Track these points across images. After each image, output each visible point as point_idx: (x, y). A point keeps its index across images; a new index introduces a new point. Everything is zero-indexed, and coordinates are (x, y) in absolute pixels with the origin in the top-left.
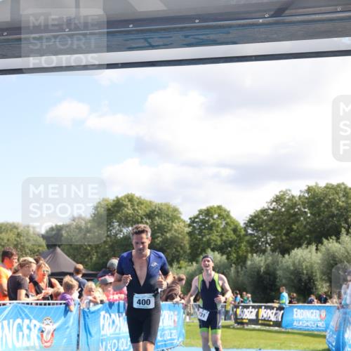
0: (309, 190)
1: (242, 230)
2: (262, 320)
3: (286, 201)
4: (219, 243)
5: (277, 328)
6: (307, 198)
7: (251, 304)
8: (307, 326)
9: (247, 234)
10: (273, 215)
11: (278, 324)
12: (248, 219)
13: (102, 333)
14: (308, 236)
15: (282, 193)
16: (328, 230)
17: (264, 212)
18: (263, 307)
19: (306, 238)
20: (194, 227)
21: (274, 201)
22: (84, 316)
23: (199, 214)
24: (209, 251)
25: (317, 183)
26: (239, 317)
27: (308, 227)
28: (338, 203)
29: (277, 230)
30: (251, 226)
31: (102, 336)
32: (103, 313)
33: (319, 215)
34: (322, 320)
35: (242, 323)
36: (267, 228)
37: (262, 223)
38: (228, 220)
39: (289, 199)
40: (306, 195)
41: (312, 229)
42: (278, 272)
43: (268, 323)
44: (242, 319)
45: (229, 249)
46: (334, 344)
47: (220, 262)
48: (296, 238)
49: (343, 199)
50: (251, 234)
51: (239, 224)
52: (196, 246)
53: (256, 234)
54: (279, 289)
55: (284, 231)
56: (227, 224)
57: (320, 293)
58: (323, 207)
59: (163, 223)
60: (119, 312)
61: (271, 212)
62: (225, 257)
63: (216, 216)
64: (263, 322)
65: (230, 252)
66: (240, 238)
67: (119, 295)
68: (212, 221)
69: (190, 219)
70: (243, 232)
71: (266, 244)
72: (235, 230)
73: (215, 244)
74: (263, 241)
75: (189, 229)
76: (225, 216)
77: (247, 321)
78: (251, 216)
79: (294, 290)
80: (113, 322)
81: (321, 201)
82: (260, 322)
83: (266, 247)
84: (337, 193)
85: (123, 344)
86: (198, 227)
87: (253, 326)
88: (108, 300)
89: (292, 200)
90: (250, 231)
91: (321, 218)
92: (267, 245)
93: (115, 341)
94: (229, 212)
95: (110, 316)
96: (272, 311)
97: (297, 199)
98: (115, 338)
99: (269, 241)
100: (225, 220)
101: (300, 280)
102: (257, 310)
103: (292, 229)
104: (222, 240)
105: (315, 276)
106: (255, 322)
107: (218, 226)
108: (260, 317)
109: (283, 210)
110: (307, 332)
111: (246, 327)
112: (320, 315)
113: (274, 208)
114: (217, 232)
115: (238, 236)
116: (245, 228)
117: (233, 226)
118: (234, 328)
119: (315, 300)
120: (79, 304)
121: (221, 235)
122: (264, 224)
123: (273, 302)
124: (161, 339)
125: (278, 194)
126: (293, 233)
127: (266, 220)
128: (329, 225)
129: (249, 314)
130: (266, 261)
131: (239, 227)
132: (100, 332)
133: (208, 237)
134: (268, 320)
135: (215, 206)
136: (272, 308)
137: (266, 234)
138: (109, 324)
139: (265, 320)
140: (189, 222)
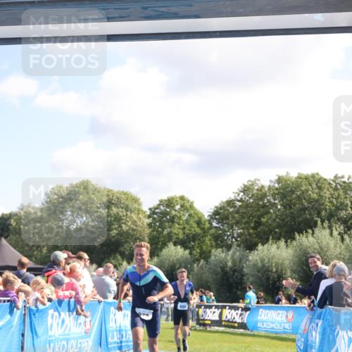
0: (279, 180)
1: (207, 223)
2: (225, 321)
3: (255, 191)
4: (181, 236)
5: (242, 330)
6: (277, 189)
7: (215, 303)
8: (273, 328)
9: (211, 227)
10: (240, 206)
11: (243, 326)
12: (213, 211)
13: (50, 333)
14: (277, 230)
15: (250, 183)
16: (299, 224)
17: (230, 203)
18: (227, 308)
19: (276, 232)
20: (154, 218)
21: (241, 191)
22: (30, 314)
23: (160, 205)
24: (171, 245)
25: (288, 173)
26: (201, 318)
27: (278, 220)
28: (310, 195)
29: (245, 223)
30: (216, 219)
31: (50, 337)
32: (51, 312)
33: (290, 208)
34: (289, 321)
35: (205, 325)
36: (234, 221)
37: (228, 215)
38: (192, 212)
39: (257, 190)
40: (276, 185)
41: (281, 222)
42: (245, 270)
43: (233, 324)
44: (204, 320)
45: (192, 243)
46: (302, 348)
47: (182, 257)
48: (265, 233)
49: (317, 191)
50: (216, 227)
51: (204, 216)
52: (156, 240)
53: (221, 227)
54: (245, 288)
55: (252, 225)
56: (190, 215)
57: (290, 293)
58: (295, 198)
59: (121, 214)
60: (69, 311)
61: (238, 203)
62: (187, 252)
63: (178, 207)
64: (226, 323)
65: (193, 247)
66: (205, 231)
67: (70, 291)
68: (174, 213)
69: (150, 209)
70: (207, 225)
71: (232, 238)
72: (199, 223)
73: (176, 238)
74: (230, 235)
75: (150, 221)
76: (188, 207)
77: (209, 322)
78: (216, 207)
79: (261, 289)
80: (63, 322)
81: (292, 192)
82: (223, 323)
83: (232, 241)
84: (310, 184)
85: (72, 346)
86: (158, 219)
87: (216, 328)
88: (57, 297)
89: (261, 191)
90: (215, 224)
91: (292, 211)
92: (234, 240)
93: (64, 342)
94: (192, 203)
95: (60, 315)
96: (237, 312)
97: (266, 189)
98: (64, 339)
99: (235, 235)
100: (188, 211)
101: (268, 278)
102: (220, 310)
103: (261, 222)
104: (184, 233)
105: (285, 274)
106: (218, 323)
107: (180, 218)
108: (224, 318)
109: (251, 201)
110: (274, 335)
111: (208, 329)
112: (287, 317)
113: (241, 199)
114: (179, 224)
115: (202, 229)
116: (209, 221)
117: (196, 219)
118: (195, 330)
119: (284, 301)
120: (25, 301)
121: (184, 228)
122: (230, 216)
123: (239, 302)
124: (112, 341)
125: (246, 183)
126: (261, 227)
127: (232, 213)
128: (300, 219)
129: (211, 315)
130: (232, 256)
131: (203, 220)
132: (48, 332)
133: (169, 230)
134: (232, 322)
135: (178, 196)
136: (237, 308)
137: (232, 228)
138: (58, 324)
139: (228, 321)
140: (148, 212)
